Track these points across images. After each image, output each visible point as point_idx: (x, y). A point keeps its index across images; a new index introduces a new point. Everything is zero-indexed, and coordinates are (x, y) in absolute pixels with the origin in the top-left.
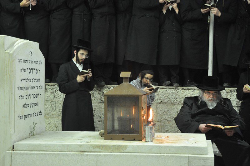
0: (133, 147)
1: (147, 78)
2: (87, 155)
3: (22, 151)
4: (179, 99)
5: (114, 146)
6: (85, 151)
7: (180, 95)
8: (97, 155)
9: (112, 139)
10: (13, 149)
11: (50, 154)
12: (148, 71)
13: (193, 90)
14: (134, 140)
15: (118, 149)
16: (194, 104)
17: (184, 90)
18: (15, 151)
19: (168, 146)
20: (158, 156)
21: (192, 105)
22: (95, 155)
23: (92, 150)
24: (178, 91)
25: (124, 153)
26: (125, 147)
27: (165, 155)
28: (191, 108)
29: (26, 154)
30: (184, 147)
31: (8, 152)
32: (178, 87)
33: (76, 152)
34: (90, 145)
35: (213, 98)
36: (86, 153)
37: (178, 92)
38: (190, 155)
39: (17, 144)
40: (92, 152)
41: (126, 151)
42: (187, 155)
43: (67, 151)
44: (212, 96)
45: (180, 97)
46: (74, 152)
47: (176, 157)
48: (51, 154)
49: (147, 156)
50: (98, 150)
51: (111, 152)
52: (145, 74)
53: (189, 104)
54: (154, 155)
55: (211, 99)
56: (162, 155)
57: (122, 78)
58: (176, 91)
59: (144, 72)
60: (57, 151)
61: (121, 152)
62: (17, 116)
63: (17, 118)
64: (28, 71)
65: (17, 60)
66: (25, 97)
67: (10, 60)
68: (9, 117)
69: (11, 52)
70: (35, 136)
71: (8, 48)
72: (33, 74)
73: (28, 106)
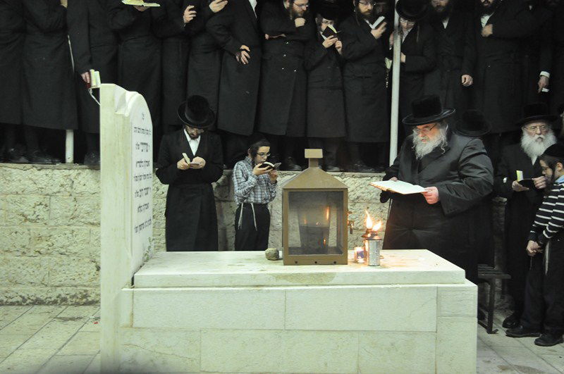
0: (345, 275)
1: (263, 154)
2: (269, 291)
3: (148, 287)
5: (311, 275)
6: (262, 284)
8: (285, 291)
9: (296, 263)
10: (133, 283)
11: (202, 291)
12: (258, 143)
14: (335, 263)
15: (319, 279)
18: (137, 288)
19: (400, 272)
20: (388, 288)
22: (282, 291)
23: (275, 283)
25: (328, 285)
26: (332, 275)
27: (401, 286)
29: (159, 293)
30: (428, 272)
31: (124, 289)
33: (247, 286)
34: (270, 274)
36: (267, 288)
38: (439, 285)
39: (139, 276)
40: (275, 286)
41: (332, 282)
42: (437, 285)
43: (230, 286)
46: (243, 286)
47: (418, 288)
48: (205, 291)
49: (370, 289)
50: (284, 282)
51: (307, 285)
52: (257, 149)
54: (382, 286)
56: (396, 286)
57: (307, 159)
59: (254, 145)
60: (213, 286)
61: (323, 285)
62: (134, 227)
63: (134, 231)
64: (141, 147)
65: (134, 129)
66: (139, 194)
67: (124, 128)
68: (124, 229)
69: (127, 114)
70: (151, 261)
71: (119, 108)
72: (144, 152)
73: (142, 208)
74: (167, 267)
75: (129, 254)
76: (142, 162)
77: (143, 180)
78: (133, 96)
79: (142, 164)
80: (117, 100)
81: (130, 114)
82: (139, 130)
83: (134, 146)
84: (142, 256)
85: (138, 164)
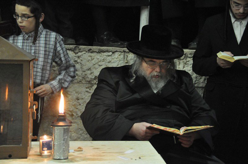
4: (81, 72)
7: (83, 63)
13: (111, 53)
16: (121, 82)
17: (92, 52)
21: (117, 83)
24: (80, 54)
28: (115, 91)
32: (81, 47)
35: (160, 72)
37: (79, 57)
44: (158, 69)
45: (85, 68)
53: (112, 82)
55: (155, 74)
58: (74, 54)
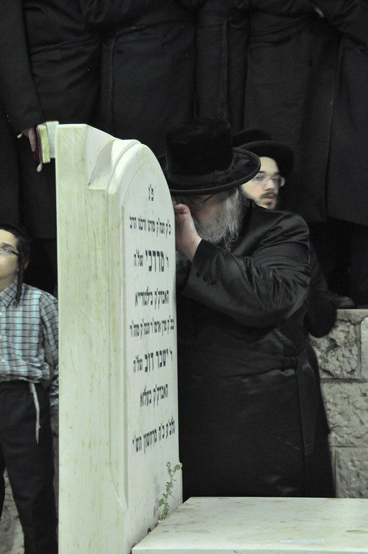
62: (130, 438)
63: (132, 447)
64: (147, 261)
65: (128, 222)
66: (144, 363)
67: (107, 220)
68: (110, 443)
69: (112, 190)
70: (173, 518)
71: (96, 176)
72: (156, 273)
73: (151, 397)
74: (205, 531)
75: (121, 501)
76: (149, 294)
77: (152, 334)
78: (126, 150)
79: (150, 298)
80: (92, 158)
81: (119, 188)
82: (141, 223)
83: (130, 259)
84: (153, 504)
85: (140, 299)
